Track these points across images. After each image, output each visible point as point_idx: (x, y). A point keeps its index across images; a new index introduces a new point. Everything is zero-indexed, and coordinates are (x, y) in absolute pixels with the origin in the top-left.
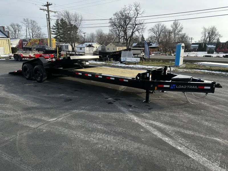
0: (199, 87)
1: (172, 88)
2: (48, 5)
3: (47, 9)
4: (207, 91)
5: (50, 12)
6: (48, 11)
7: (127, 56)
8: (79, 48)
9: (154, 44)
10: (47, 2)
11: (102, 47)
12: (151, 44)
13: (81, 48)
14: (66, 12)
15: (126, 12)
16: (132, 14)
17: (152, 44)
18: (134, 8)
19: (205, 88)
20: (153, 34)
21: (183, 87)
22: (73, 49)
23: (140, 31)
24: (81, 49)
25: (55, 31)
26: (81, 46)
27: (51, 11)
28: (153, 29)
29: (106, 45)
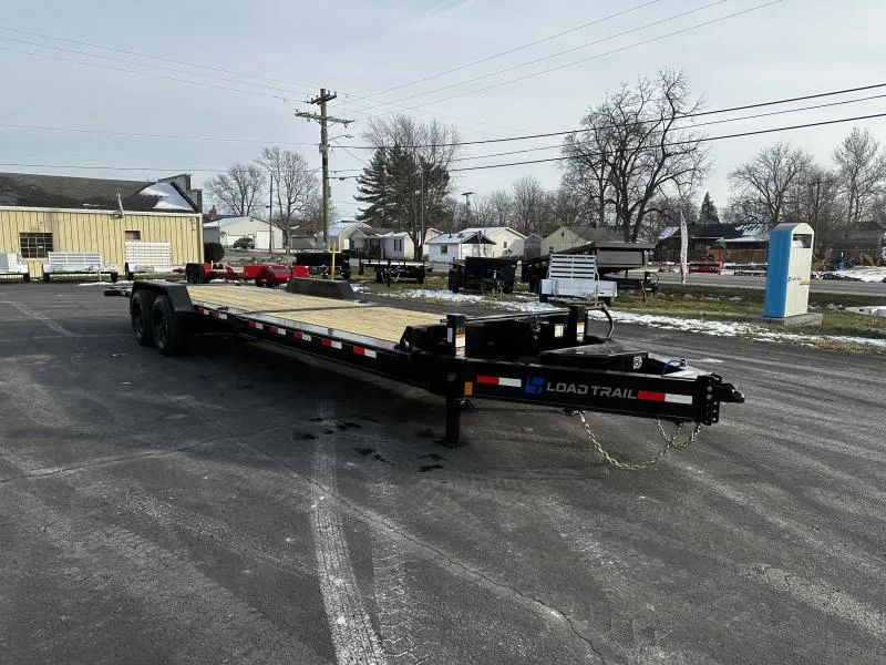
0: (642, 395)
1: (530, 390)
2: (323, 99)
3: (319, 113)
4: (676, 414)
5: (329, 123)
6: (323, 120)
7: (572, 275)
8: (439, 249)
9: (754, 232)
10: (323, 91)
11: (526, 242)
12: (737, 229)
13: (446, 248)
14: (403, 122)
15: (626, 109)
16: (650, 112)
17: (742, 231)
18: (659, 93)
19: (670, 398)
20: (754, 189)
21: (572, 388)
22: (418, 250)
23: (682, 179)
24: (444, 250)
25: (369, 189)
26: (445, 239)
27: (332, 119)
28: (750, 170)
29: (545, 237)
